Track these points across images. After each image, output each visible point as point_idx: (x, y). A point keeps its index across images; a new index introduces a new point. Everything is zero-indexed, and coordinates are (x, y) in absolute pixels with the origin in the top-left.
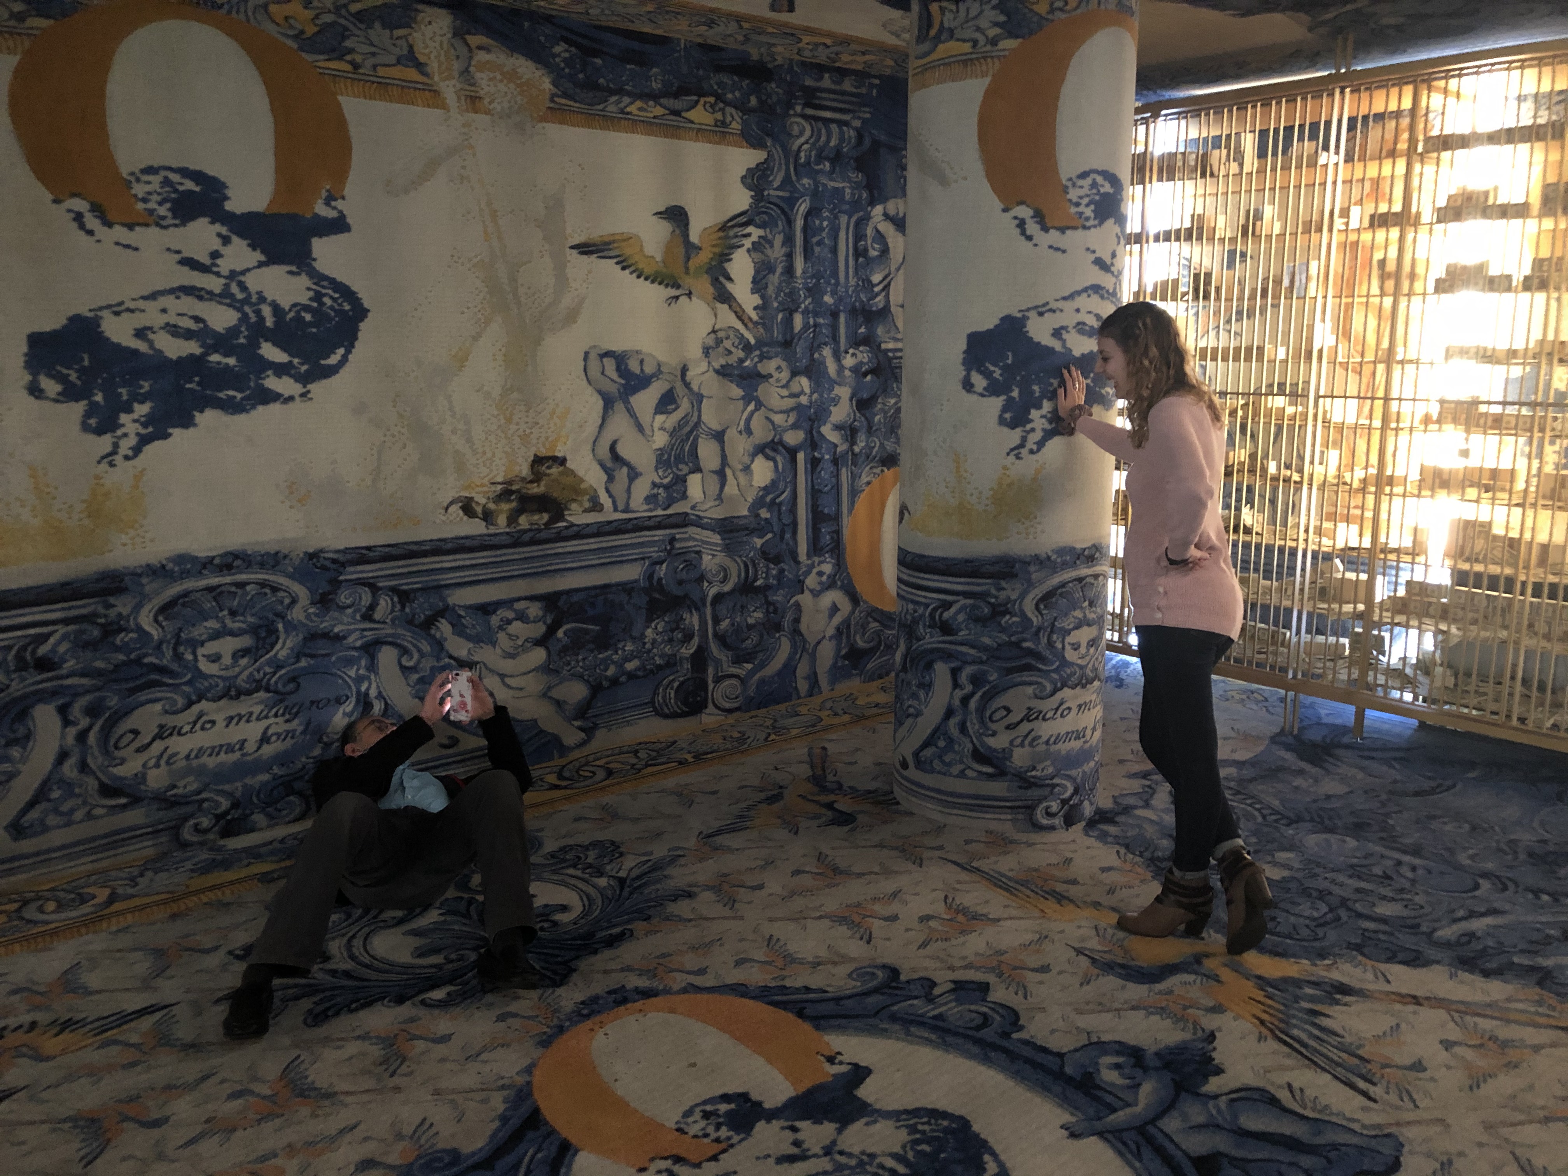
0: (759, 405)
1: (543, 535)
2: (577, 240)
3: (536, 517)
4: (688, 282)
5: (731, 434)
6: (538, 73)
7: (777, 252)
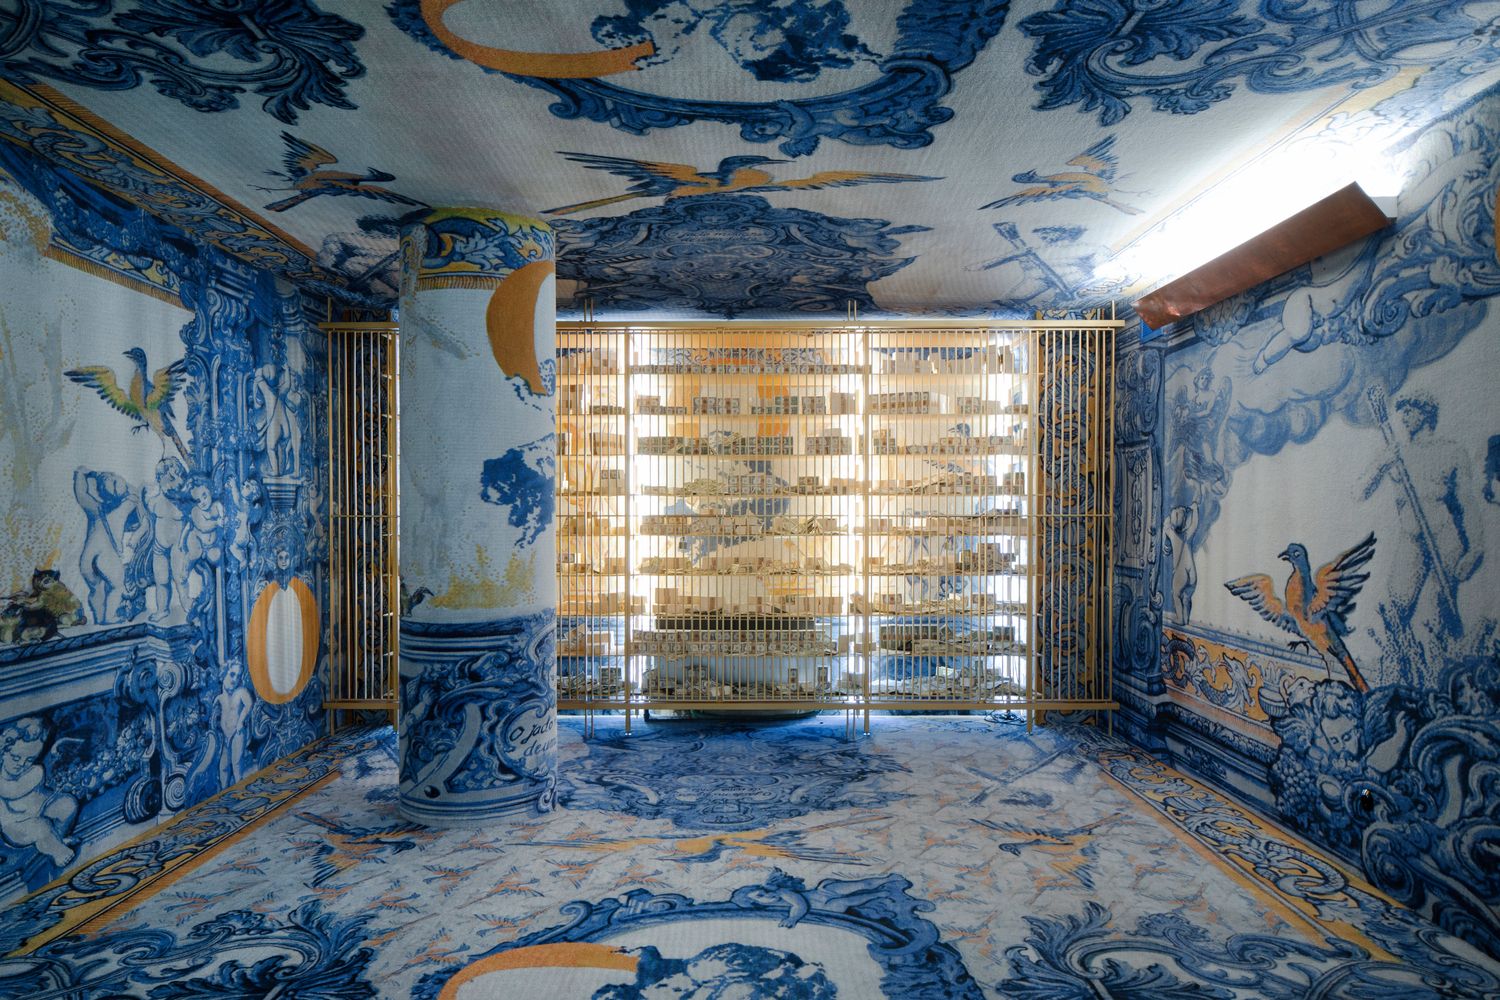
0: (193, 525)
1: (39, 650)
2: (70, 368)
3: (36, 632)
4: (146, 414)
5: (175, 551)
6: (44, 212)
7: (202, 397)
